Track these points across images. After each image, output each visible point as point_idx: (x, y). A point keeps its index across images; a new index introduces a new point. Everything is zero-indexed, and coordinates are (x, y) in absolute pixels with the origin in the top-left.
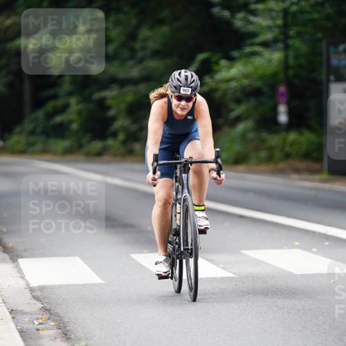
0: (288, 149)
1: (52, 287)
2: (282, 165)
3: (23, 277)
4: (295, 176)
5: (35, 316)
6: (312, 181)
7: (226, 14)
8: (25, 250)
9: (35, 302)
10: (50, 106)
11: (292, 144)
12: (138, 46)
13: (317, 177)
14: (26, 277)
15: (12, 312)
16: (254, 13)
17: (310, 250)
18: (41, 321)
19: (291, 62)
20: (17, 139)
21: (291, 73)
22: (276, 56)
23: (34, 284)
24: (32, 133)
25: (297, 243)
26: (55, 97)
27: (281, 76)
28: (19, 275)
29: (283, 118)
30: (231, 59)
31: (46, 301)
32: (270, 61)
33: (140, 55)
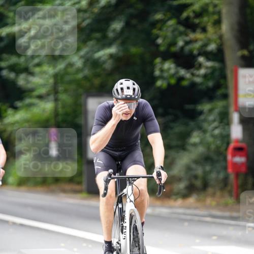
2: (53, 187)
4: (62, 195)
7: (12, 75)
13: (79, 195)
16: (32, 74)
19: (60, 110)
22: (49, 106)
25: (63, 245)
27: (52, 122)
30: (16, 108)
32: (44, 110)
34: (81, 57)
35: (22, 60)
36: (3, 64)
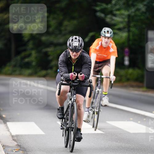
0: (129, 76)
1: (22, 136)
2: (126, 84)
3: (9, 131)
4: (131, 89)
5: (14, 148)
6: (139, 91)
7: (102, 15)
8: (10, 118)
9: (14, 142)
10: (23, 54)
11: (131, 74)
12: (63, 28)
13: (141, 89)
14: (10, 131)
15: (3, 146)
16: (115, 15)
17: (137, 122)
18: (16, 151)
19: (131, 37)
20: (8, 69)
21: (131, 43)
22: (124, 35)
23: (13, 134)
24: (15, 66)
25: (131, 119)
26: (25, 50)
27: (126, 44)
28: (7, 130)
29: (127, 63)
31: (19, 141)
32: (121, 37)
33: (63, 32)
34: (145, 5)
35: (109, 6)
36: (98, 8)
